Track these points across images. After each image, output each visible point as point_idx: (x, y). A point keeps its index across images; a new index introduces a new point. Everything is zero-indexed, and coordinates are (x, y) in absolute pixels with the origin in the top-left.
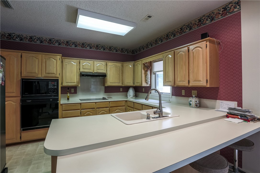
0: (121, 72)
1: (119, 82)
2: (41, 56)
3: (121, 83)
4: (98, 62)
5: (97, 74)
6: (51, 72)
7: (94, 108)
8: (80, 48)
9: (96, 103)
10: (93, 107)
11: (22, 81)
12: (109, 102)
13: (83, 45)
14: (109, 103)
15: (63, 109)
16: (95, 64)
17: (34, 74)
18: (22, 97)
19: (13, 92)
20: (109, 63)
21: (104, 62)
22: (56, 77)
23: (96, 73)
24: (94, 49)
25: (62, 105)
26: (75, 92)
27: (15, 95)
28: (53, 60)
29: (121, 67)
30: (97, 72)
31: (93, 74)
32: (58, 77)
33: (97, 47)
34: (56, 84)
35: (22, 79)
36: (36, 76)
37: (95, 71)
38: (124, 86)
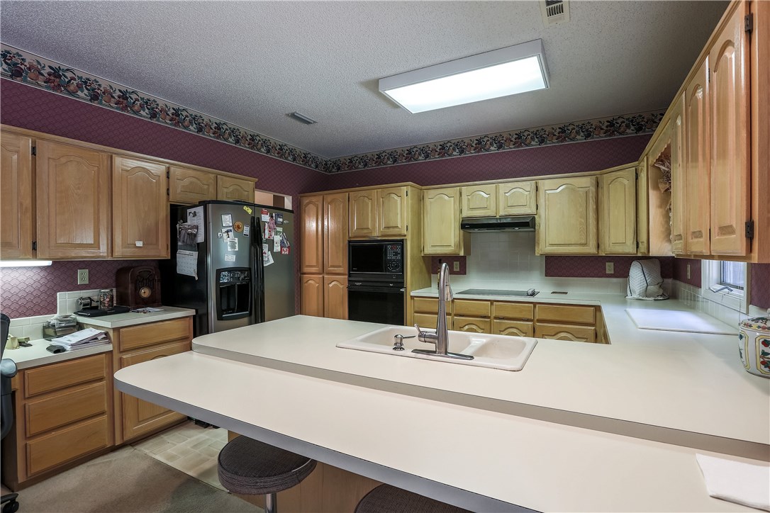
0: (592, 206)
1: (583, 242)
2: (375, 192)
3: (592, 243)
4: (509, 184)
5: (509, 220)
6: (391, 225)
7: (489, 317)
8: (472, 153)
9: (492, 304)
10: (483, 313)
11: (349, 245)
12: (532, 305)
13: (480, 144)
14: (535, 307)
15: (416, 309)
16: (501, 192)
17: (366, 231)
18: (350, 275)
19: (339, 266)
20: (546, 181)
21: (528, 183)
22: (400, 235)
23: (506, 217)
24: (512, 148)
25: (412, 297)
26: (463, 271)
27: (342, 272)
28: (396, 197)
29: (593, 189)
30: (507, 213)
31: (499, 221)
32: (405, 236)
33: (520, 138)
34: (399, 251)
35: (349, 242)
36: (369, 235)
37: (502, 213)
38: (604, 255)
